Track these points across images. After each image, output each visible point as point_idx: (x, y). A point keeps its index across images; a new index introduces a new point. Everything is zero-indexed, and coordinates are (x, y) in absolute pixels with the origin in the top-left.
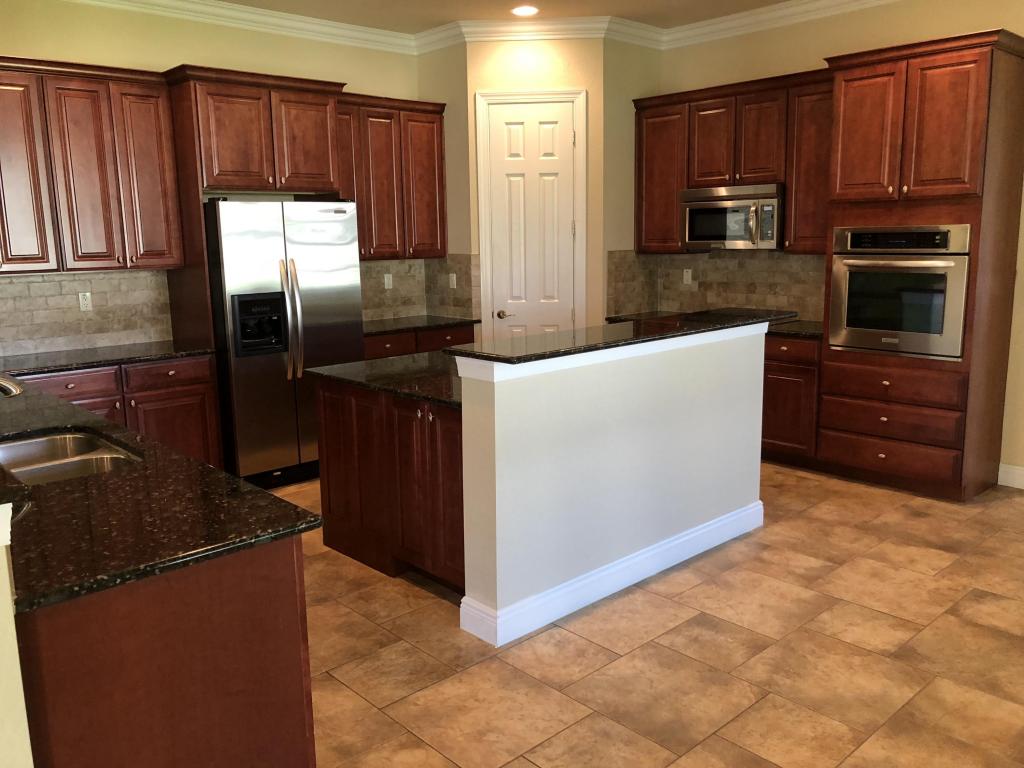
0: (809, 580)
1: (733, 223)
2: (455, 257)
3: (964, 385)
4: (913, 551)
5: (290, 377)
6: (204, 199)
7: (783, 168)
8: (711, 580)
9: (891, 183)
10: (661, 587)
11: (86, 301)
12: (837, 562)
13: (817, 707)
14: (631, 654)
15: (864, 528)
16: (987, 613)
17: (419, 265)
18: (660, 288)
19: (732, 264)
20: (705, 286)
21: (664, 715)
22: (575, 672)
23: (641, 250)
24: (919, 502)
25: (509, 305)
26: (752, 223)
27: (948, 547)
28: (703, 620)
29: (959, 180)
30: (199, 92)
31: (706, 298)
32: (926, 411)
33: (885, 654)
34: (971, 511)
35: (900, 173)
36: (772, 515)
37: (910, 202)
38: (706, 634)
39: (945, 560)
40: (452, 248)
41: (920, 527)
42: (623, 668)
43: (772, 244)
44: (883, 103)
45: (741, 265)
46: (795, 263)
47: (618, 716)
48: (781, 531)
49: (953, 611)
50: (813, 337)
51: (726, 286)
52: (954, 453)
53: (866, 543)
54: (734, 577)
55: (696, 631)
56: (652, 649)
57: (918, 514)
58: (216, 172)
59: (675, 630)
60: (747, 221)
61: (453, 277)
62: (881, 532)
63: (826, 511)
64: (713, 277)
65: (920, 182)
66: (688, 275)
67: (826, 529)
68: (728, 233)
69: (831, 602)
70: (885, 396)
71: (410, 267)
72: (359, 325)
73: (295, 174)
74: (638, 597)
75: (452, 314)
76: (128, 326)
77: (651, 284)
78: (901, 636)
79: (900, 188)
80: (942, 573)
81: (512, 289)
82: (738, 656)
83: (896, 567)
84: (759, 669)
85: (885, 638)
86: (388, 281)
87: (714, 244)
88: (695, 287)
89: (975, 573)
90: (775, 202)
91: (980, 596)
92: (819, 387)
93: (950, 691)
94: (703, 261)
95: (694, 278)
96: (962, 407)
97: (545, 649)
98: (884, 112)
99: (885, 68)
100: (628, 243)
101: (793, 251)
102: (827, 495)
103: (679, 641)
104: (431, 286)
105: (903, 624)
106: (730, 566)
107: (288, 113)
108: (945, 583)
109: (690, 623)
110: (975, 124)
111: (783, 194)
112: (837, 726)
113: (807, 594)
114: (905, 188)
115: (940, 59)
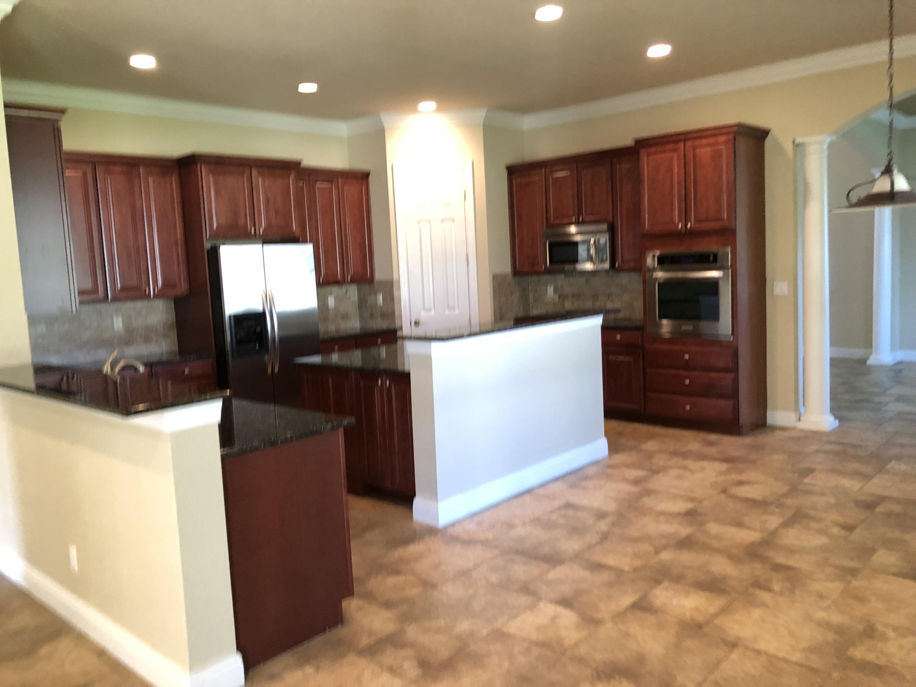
0: (636, 482)
1: (582, 251)
2: (381, 283)
3: (735, 354)
4: (705, 463)
5: (270, 371)
6: (208, 245)
7: (611, 213)
8: (573, 486)
9: (680, 220)
10: (541, 491)
11: (118, 324)
12: (657, 472)
13: (636, 540)
14: (524, 524)
15: (675, 454)
16: (745, 491)
17: (353, 291)
18: (531, 300)
19: (581, 281)
20: (562, 297)
21: (546, 550)
22: (490, 535)
23: (517, 272)
24: (713, 437)
25: (423, 316)
26: (592, 251)
27: (727, 460)
28: (568, 506)
29: (720, 219)
30: (204, 172)
31: (564, 306)
32: (714, 375)
33: (679, 514)
34: (747, 440)
35: (685, 216)
36: (613, 448)
37: (692, 234)
38: (570, 512)
39: (724, 466)
40: (379, 276)
41: (712, 451)
42: (520, 531)
43: (607, 265)
44: (671, 170)
45: (587, 282)
46: (624, 279)
47: (518, 552)
48: (620, 458)
49: (724, 491)
50: (637, 328)
51: (577, 296)
52: (732, 402)
53: (675, 461)
54: (589, 484)
55: (563, 511)
56: (537, 521)
57: (711, 444)
58: (215, 226)
59: (552, 512)
60: (589, 250)
61: (380, 298)
62: (685, 455)
63: (651, 445)
64: (568, 290)
65: (697, 220)
66: (550, 290)
67: (650, 455)
68: (579, 258)
69: (649, 493)
70: (687, 366)
71: (346, 291)
72: (318, 334)
73: (269, 226)
74: (527, 497)
75: (379, 324)
76: (147, 340)
77: (524, 297)
78: (690, 505)
79: (686, 225)
80: (720, 473)
81: (424, 303)
82: (591, 521)
83: (692, 472)
84: (603, 526)
85: (681, 506)
86: (331, 302)
87: (568, 267)
88: (557, 298)
89: (741, 472)
90: (607, 236)
91: (741, 483)
92: (644, 363)
93: (714, 528)
94: (561, 279)
95: (555, 291)
96: (735, 370)
97: (470, 526)
98: (672, 176)
99: (671, 146)
100: (507, 268)
101: (620, 270)
102: (652, 437)
103: (554, 517)
104: (362, 303)
105: (692, 500)
106: (587, 478)
107: (264, 183)
108: (722, 478)
109: (560, 508)
110: (728, 182)
111: (612, 231)
112: (647, 547)
113: (634, 489)
114: (689, 226)
115: (704, 141)
